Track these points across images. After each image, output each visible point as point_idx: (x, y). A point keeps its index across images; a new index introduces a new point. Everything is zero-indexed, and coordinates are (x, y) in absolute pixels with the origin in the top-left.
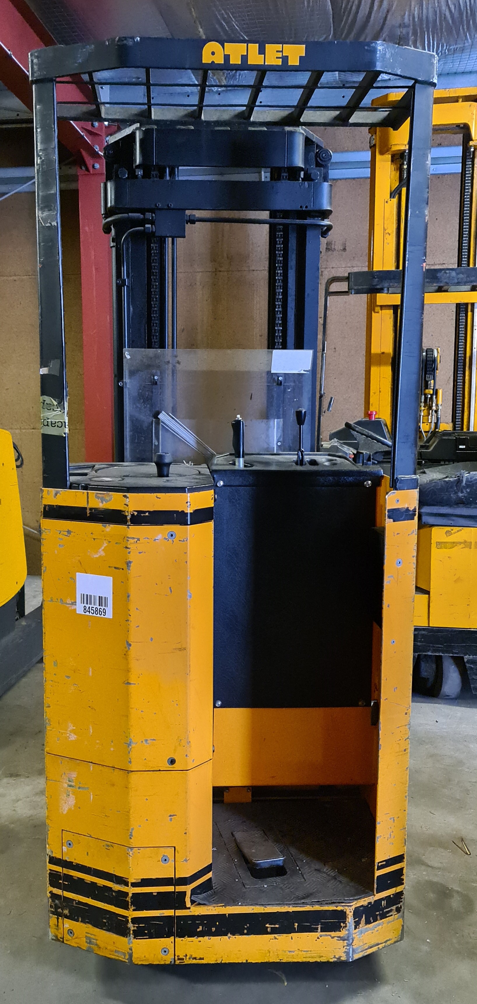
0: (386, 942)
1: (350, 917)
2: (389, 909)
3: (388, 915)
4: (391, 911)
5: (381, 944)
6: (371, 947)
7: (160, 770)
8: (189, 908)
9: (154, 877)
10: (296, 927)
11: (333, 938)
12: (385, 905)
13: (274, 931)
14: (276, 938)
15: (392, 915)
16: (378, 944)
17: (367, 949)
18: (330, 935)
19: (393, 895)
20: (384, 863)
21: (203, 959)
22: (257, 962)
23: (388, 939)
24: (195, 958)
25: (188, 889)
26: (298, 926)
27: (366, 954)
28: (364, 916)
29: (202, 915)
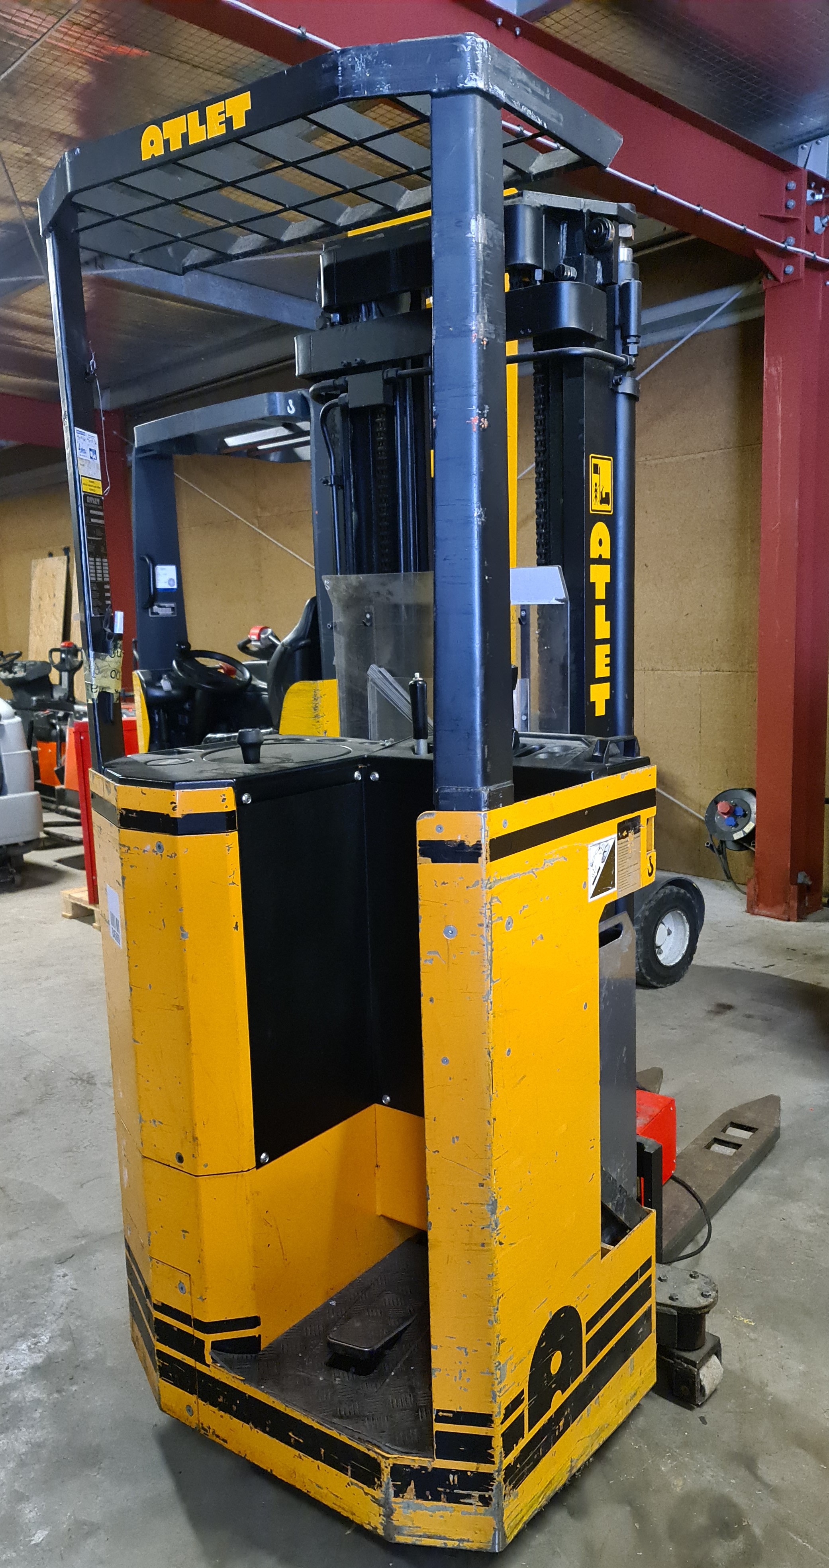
0: (460, 1540)
1: (385, 1474)
2: (465, 1492)
3: (462, 1501)
4: (469, 1496)
5: (453, 1540)
6: (429, 1537)
7: (169, 1166)
8: (208, 1366)
9: (174, 1307)
10: (322, 1453)
11: (366, 1494)
12: (456, 1482)
13: (297, 1446)
14: (301, 1458)
15: (471, 1504)
16: (445, 1538)
17: (420, 1536)
18: (362, 1488)
19: (472, 1472)
20: (451, 1415)
21: (226, 1441)
22: (283, 1479)
23: (466, 1538)
24: (218, 1436)
25: (209, 1339)
26: (324, 1453)
27: (418, 1543)
28: (412, 1483)
29: (222, 1382)
